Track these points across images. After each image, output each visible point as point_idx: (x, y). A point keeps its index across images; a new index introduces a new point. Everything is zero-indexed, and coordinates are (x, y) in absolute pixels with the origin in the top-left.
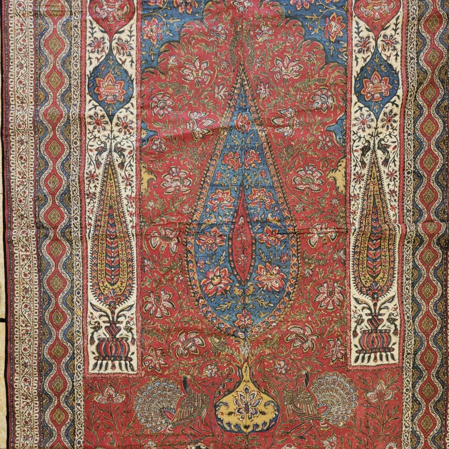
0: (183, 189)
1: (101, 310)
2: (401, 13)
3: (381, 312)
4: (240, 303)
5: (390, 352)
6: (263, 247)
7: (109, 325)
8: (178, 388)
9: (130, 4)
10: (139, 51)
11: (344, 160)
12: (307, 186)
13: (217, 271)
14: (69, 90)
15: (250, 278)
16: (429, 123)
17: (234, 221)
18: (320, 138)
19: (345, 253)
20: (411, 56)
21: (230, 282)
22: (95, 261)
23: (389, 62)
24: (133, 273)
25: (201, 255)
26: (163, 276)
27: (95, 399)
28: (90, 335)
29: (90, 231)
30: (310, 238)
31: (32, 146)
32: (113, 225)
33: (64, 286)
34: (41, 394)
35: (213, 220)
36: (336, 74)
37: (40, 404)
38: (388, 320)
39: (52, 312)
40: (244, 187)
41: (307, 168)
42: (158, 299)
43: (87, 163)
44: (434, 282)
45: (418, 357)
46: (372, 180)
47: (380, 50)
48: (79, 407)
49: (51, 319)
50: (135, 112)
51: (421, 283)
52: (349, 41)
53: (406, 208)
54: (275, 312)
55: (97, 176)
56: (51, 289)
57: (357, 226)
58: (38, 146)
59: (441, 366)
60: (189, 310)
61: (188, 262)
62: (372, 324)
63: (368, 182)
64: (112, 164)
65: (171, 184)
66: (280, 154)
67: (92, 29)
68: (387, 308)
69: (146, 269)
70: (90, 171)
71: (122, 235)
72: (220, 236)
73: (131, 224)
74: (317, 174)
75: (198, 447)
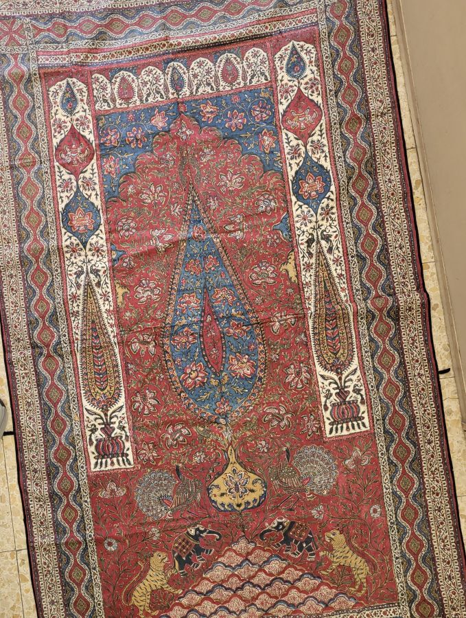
0: (154, 297)
1: (96, 414)
2: (323, 121)
3: (346, 384)
4: (217, 393)
5: (361, 420)
6: (232, 339)
7: (103, 426)
8: (172, 477)
9: (89, 148)
10: (102, 184)
11: (293, 253)
12: (263, 280)
13: (193, 366)
14: (46, 226)
15: (224, 369)
16: (364, 211)
17: (202, 319)
18: (268, 237)
19: (306, 336)
20: (339, 155)
21: (206, 375)
22: (85, 371)
23: (320, 163)
24: (119, 377)
25: (177, 353)
26: (146, 376)
27: (99, 495)
28: (88, 437)
29: (78, 345)
30: (272, 326)
31: (20, 278)
32: (97, 337)
33: (61, 396)
34: (52, 495)
35: (184, 322)
36: (274, 180)
37: (52, 505)
38: (354, 391)
39: (53, 421)
40: (207, 289)
41: (261, 265)
42: (144, 398)
43: (68, 286)
44: (392, 352)
45: (387, 421)
46: (321, 267)
47: (310, 154)
48: (86, 504)
49: (52, 427)
50: (104, 237)
51: (380, 354)
52: (281, 150)
53: (355, 288)
54: (250, 397)
55: (79, 296)
56: (50, 400)
57: (313, 309)
58: (25, 277)
59: (410, 427)
60: (173, 404)
61: (166, 361)
62: (340, 396)
63: (318, 270)
64: (90, 284)
65: (143, 295)
66: (235, 256)
67: (60, 172)
68: (351, 380)
69: (131, 372)
70: (72, 293)
72: (192, 334)
73: (113, 334)
74: (271, 269)
75: (198, 529)
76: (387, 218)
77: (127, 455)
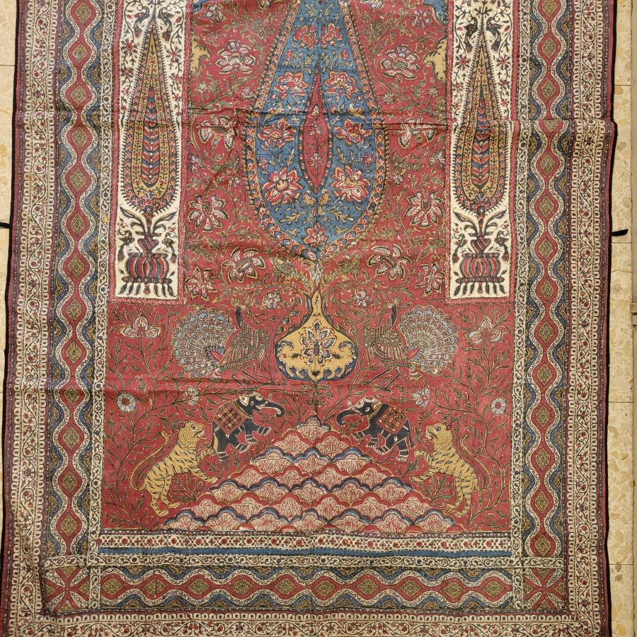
0: (244, 68)
1: (134, 217)
3: (488, 230)
4: (311, 215)
5: (499, 282)
6: (342, 145)
7: (143, 237)
8: (229, 321)
11: (445, 41)
12: (398, 72)
13: (283, 174)
15: (325, 183)
17: (306, 110)
18: (415, 12)
19: (444, 156)
21: (299, 189)
22: (128, 156)
24: (176, 172)
25: (263, 153)
26: (216, 176)
27: (122, 332)
28: (118, 249)
29: (124, 117)
30: (401, 135)
31: (55, 8)
32: (154, 111)
33: (88, 184)
34: (52, 322)
35: (280, 110)
37: (50, 336)
38: (496, 240)
39: (71, 217)
40: (320, 70)
41: (399, 50)
42: (208, 206)
43: (123, 31)
44: (555, 196)
45: (534, 287)
46: (479, 67)
48: (101, 342)
49: (69, 227)
51: (538, 197)
53: (521, 103)
54: (355, 229)
55: (135, 46)
56: (71, 186)
57: (460, 121)
58: (62, 8)
59: (563, 301)
60: (246, 219)
61: (247, 160)
62: (477, 246)
63: (474, 70)
64: (154, 32)
65: (229, 62)
66: (366, 32)
68: (495, 225)
69: (194, 167)
71: (164, 123)
72: (289, 129)
73: (177, 109)
74: (412, 58)
75: (253, 398)
76: (578, 16)
77: (170, 281)
